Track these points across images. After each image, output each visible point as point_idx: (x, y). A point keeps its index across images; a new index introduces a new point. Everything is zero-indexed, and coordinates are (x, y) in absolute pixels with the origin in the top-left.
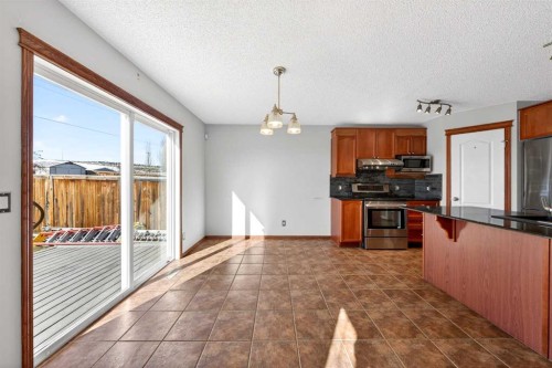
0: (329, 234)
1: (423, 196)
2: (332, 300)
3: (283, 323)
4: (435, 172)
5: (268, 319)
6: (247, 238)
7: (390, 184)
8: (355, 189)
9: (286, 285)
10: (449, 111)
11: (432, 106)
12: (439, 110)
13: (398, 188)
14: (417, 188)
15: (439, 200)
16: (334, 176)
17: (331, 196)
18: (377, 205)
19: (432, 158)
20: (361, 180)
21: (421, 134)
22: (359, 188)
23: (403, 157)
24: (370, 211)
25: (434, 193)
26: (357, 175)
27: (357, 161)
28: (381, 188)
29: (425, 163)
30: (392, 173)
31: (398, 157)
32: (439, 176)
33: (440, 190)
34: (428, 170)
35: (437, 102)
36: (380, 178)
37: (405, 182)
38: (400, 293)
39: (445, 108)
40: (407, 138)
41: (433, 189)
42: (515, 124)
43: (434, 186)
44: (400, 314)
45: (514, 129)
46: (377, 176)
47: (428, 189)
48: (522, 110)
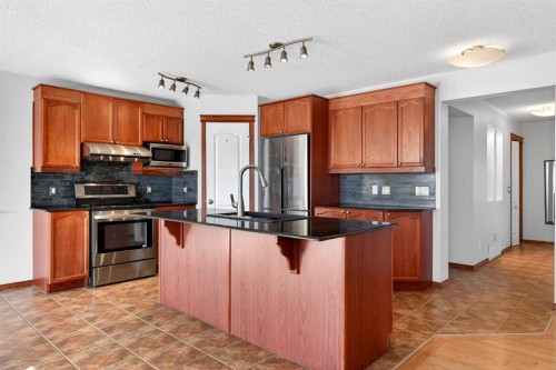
0: (30, 277)
1: (182, 199)
4: (191, 168)
7: (137, 185)
8: (80, 192)
10: (198, 94)
11: (177, 83)
12: (186, 90)
13: (149, 190)
14: (174, 189)
15: (195, 204)
16: (39, 170)
17: (33, 207)
18: (111, 215)
19: (188, 149)
20: (90, 177)
21: (178, 115)
22: (88, 190)
23: (152, 145)
24: (102, 225)
25: (191, 195)
27: (82, 145)
28: (124, 190)
29: (180, 155)
30: (139, 168)
33: (196, 191)
34: (184, 164)
35: (182, 80)
36: (123, 174)
37: (159, 181)
39: (193, 90)
40: (159, 117)
41: (189, 190)
42: (256, 119)
43: (190, 186)
45: (256, 125)
46: (118, 171)
47: (185, 189)
48: (261, 106)
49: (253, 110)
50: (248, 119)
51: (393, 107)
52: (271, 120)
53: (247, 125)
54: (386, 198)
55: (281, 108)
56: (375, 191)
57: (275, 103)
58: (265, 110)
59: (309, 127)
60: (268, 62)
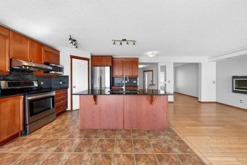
1: (58, 87)
4: (65, 74)
7: (37, 81)
10: (77, 47)
13: (42, 83)
14: (53, 83)
15: (67, 88)
19: (63, 67)
21: (57, 53)
23: (51, 64)
24: (31, 102)
25: (65, 85)
26: (10, 73)
27: (11, 60)
28: (32, 84)
29: (60, 69)
30: (42, 73)
31: (47, 64)
32: (67, 77)
33: (68, 83)
34: (62, 73)
36: (29, 77)
37: (47, 79)
38: (81, 144)
40: (51, 53)
41: (63, 83)
42: (90, 60)
43: (64, 81)
44: (96, 155)
45: (90, 62)
46: (27, 75)
47: (61, 83)
48: (92, 56)
49: (90, 57)
50: (88, 60)
51: (131, 62)
52: (96, 61)
53: (87, 61)
54: (126, 84)
57: (98, 56)
58: (93, 58)
59: (110, 65)
60: (121, 44)
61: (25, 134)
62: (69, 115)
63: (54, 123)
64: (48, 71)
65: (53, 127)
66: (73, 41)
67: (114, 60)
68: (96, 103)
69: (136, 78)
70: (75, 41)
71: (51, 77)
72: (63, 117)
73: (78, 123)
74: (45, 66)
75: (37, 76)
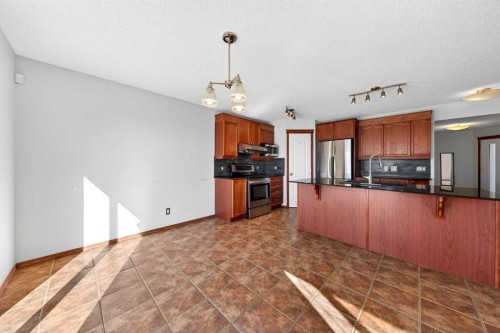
0: (213, 213)
1: (272, 173)
2: (275, 270)
3: (268, 316)
4: (280, 157)
5: (253, 323)
6: (113, 242)
8: (234, 169)
9: (226, 278)
13: (258, 168)
14: (267, 168)
17: (215, 177)
19: (278, 147)
20: (236, 161)
23: (266, 145)
24: (252, 186)
25: (280, 171)
26: (238, 157)
27: (238, 144)
28: (250, 168)
30: (258, 156)
31: (263, 145)
32: (283, 159)
33: (284, 169)
34: (276, 155)
36: (248, 160)
37: (261, 163)
38: (299, 243)
41: (278, 168)
42: (314, 131)
43: (280, 165)
45: (314, 135)
46: (246, 158)
47: (276, 168)
48: (317, 125)
49: (313, 127)
50: (311, 132)
51: (408, 124)
52: (325, 132)
53: (309, 135)
54: (394, 173)
55: (331, 125)
56: (386, 169)
57: (328, 123)
58: (320, 127)
59: (352, 135)
60: (368, 98)
61: (248, 218)
62: (285, 212)
63: (270, 215)
64: (263, 154)
65: (269, 219)
66: (290, 112)
67: (361, 124)
68: (319, 197)
69: (425, 161)
70: (292, 110)
71: (265, 160)
72: (278, 212)
73: (296, 223)
74: (261, 148)
75: (254, 160)
